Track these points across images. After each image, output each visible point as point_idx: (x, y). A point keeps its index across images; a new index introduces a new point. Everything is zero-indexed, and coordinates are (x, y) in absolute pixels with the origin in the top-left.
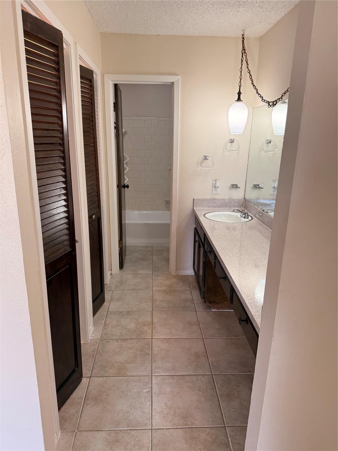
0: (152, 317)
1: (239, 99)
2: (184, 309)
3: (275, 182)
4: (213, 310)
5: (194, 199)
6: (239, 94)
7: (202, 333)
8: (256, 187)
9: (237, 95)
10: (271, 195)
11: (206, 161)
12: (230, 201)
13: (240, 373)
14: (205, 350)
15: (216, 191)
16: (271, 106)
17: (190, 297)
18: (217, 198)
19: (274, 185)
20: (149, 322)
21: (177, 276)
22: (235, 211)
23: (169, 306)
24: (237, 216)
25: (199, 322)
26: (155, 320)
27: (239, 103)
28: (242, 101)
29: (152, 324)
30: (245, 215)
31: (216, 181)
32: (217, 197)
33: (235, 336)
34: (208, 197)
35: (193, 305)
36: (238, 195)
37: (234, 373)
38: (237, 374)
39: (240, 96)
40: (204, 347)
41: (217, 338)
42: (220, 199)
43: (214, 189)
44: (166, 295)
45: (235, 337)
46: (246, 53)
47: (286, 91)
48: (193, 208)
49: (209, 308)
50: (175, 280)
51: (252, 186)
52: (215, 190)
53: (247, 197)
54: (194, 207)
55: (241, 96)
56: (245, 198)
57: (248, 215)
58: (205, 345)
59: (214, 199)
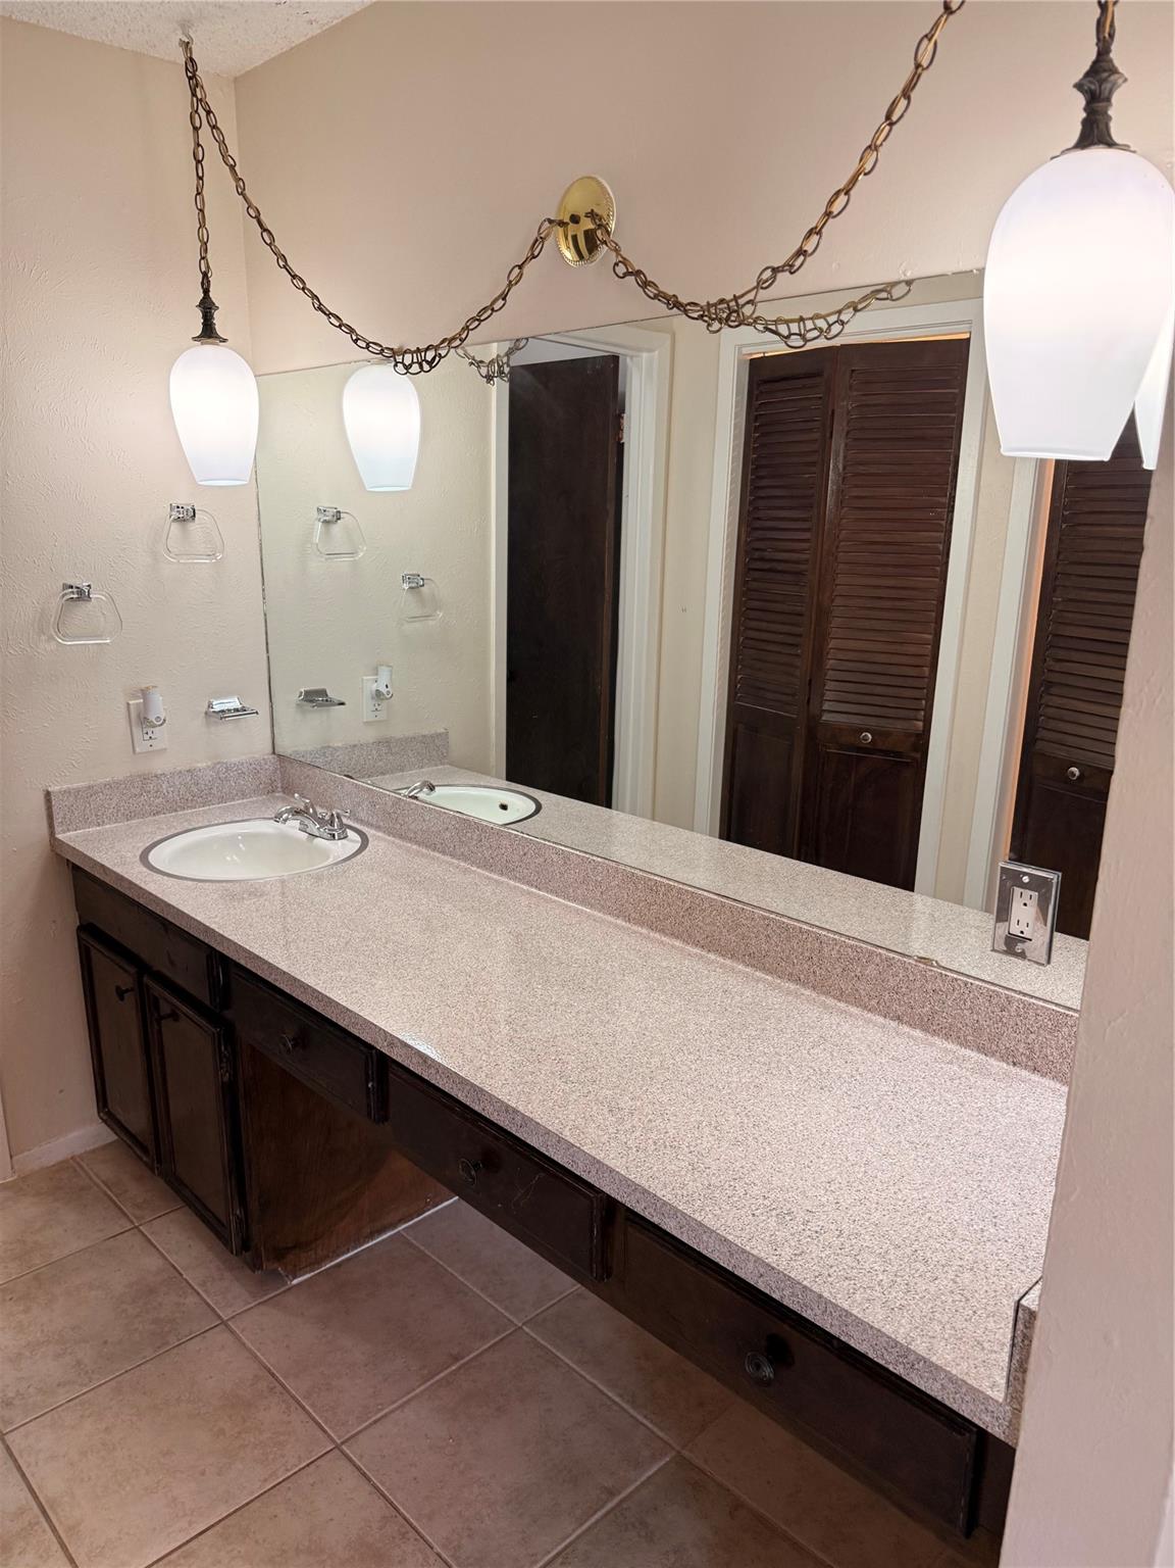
0: (23, 1475)
1: (208, 332)
2: (167, 1343)
3: (377, 674)
4: (295, 1282)
5: (48, 794)
6: (207, 307)
7: (313, 1419)
8: (316, 698)
9: (198, 315)
10: (368, 723)
11: (84, 609)
12: (221, 776)
13: (582, 1524)
14: (381, 1502)
15: (151, 742)
16: (407, 367)
17: (152, 1262)
18: (159, 772)
19: (374, 687)
20: (21, 1511)
21: (24, 1179)
22: (285, 816)
23: (79, 1363)
24: (284, 838)
25: (273, 1375)
26: (51, 1485)
27: (209, 350)
28: (225, 341)
29: (44, 1512)
30: (332, 824)
31: (144, 693)
32: (160, 765)
33: (456, 1359)
34: (120, 771)
35: (191, 1300)
36: (248, 743)
37: (564, 1539)
38: (578, 1537)
39: (212, 317)
40: (368, 1488)
41: (392, 1411)
42: (172, 774)
43: (137, 732)
44: (27, 1311)
45: (458, 1364)
46: (218, 129)
47: (485, 309)
48: (52, 833)
49: (276, 1278)
50: (28, 1209)
51: (295, 698)
52: (146, 737)
53: (286, 745)
54: (58, 829)
55: (217, 316)
56: (279, 750)
57: (342, 826)
58: (364, 1474)
59: (145, 778)
